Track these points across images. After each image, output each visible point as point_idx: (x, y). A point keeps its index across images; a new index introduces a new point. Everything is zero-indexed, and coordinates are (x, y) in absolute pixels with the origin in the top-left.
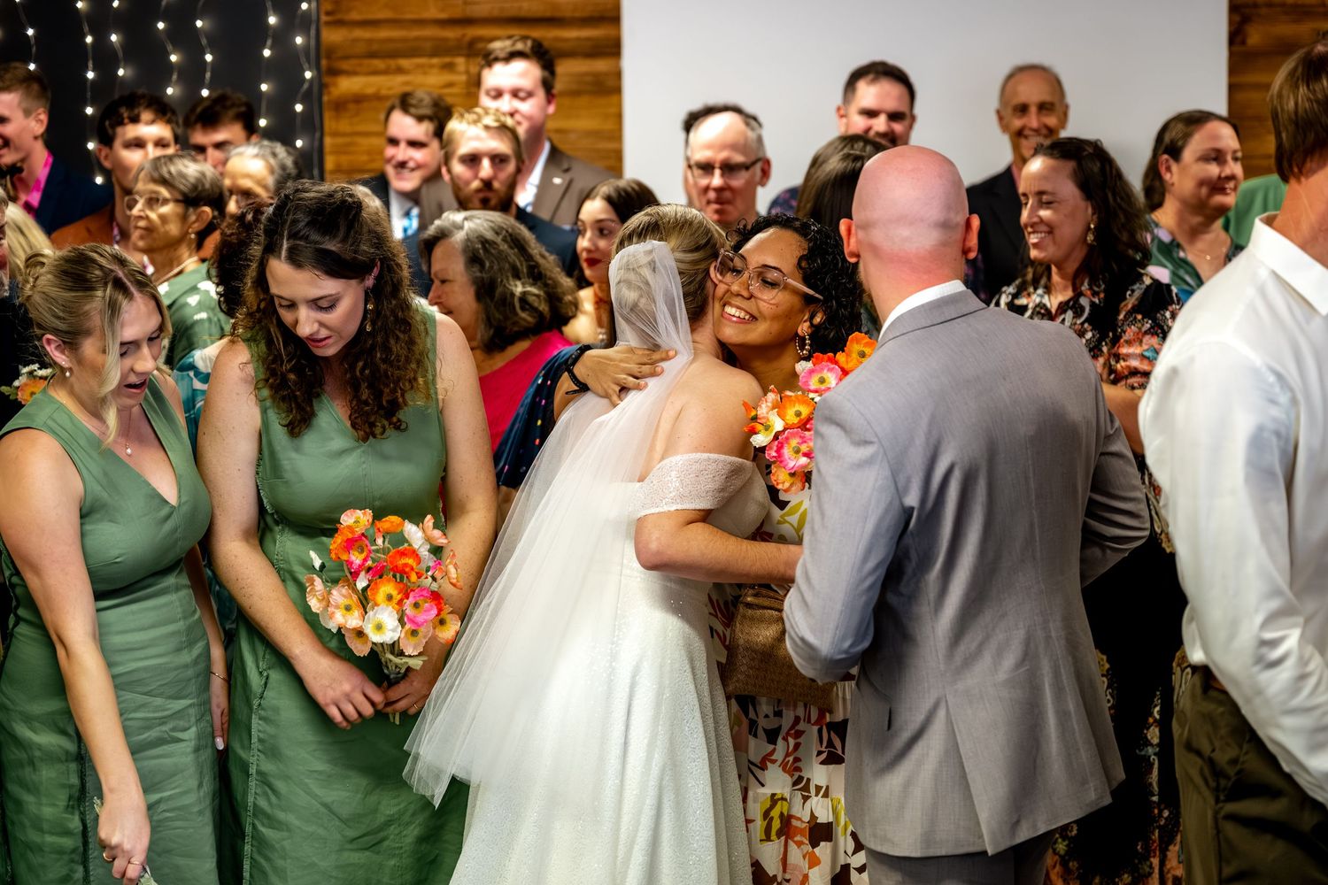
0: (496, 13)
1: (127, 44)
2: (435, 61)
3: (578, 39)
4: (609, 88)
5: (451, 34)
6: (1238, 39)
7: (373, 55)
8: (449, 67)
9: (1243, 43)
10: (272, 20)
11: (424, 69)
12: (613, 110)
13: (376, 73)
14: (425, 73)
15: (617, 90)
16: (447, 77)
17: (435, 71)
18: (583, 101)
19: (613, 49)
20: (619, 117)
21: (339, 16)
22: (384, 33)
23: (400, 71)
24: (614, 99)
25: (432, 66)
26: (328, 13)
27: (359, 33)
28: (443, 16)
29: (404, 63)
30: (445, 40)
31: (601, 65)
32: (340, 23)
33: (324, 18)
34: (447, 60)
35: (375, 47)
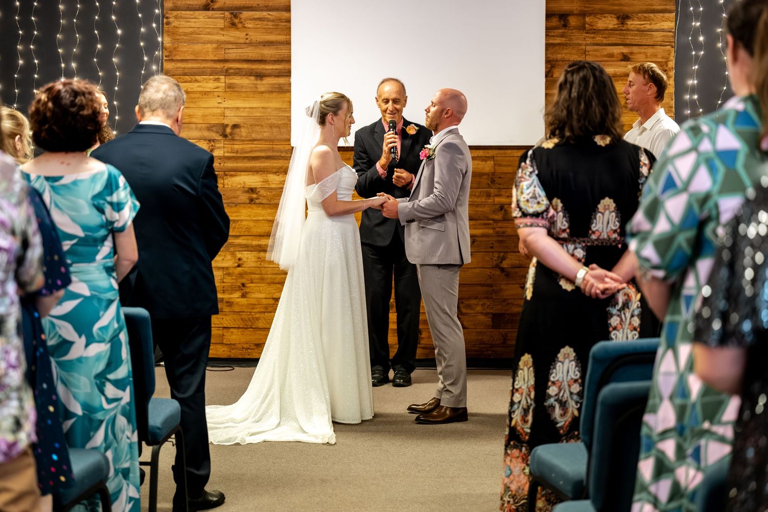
0: (237, 58)
1: (79, 69)
2: (211, 77)
3: (272, 69)
4: (285, 90)
5: (219, 66)
6: (550, 75)
7: (185, 74)
8: (218, 80)
9: (552, 76)
10: (146, 59)
11: (207, 81)
12: (287, 99)
13: (186, 82)
14: (207, 82)
15: (289, 91)
16: (216, 84)
17: (212, 81)
18: (275, 94)
19: (288, 73)
20: (290, 102)
21: (171, 58)
22: (190, 65)
23: (197, 81)
24: (288, 94)
25: (210, 79)
26: (166, 56)
27: (180, 65)
28: (216, 58)
29: (198, 78)
30: (216, 68)
31: (282, 80)
32: (172, 60)
33: (165, 58)
34: (217, 77)
35: (186, 71)
